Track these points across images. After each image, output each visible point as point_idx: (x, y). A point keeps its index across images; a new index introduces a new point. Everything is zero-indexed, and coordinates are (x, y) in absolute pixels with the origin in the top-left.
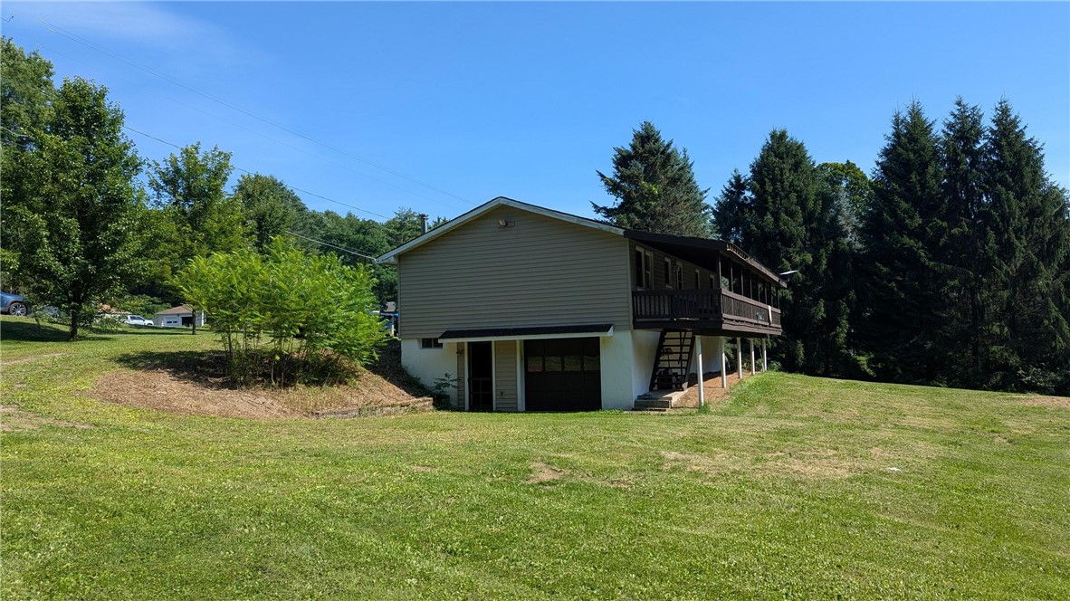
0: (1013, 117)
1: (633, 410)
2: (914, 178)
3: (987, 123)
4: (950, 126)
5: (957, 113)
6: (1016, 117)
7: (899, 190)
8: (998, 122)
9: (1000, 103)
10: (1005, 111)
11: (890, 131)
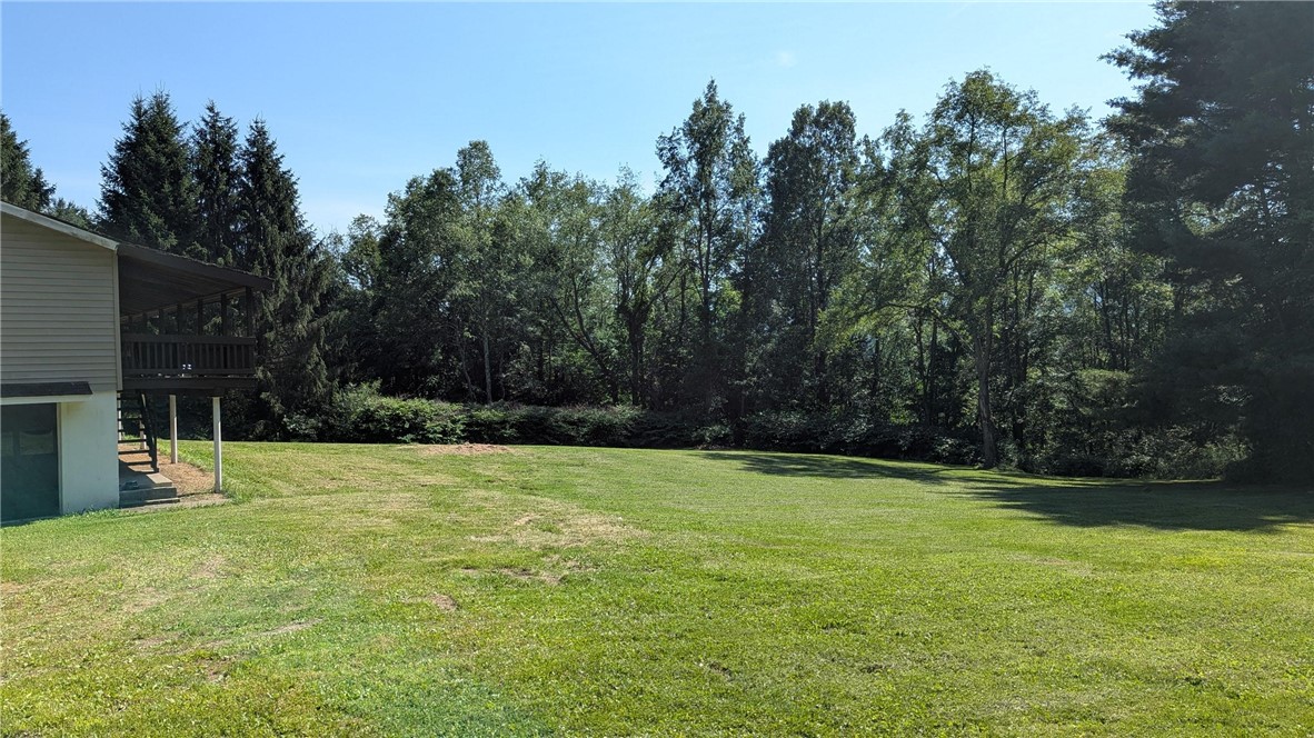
0: (270, 142)
1: (121, 506)
2: (167, 188)
3: (241, 141)
4: (201, 133)
5: (208, 119)
6: (274, 143)
7: (148, 200)
8: (252, 143)
9: (256, 122)
10: (261, 133)
11: (129, 118)
